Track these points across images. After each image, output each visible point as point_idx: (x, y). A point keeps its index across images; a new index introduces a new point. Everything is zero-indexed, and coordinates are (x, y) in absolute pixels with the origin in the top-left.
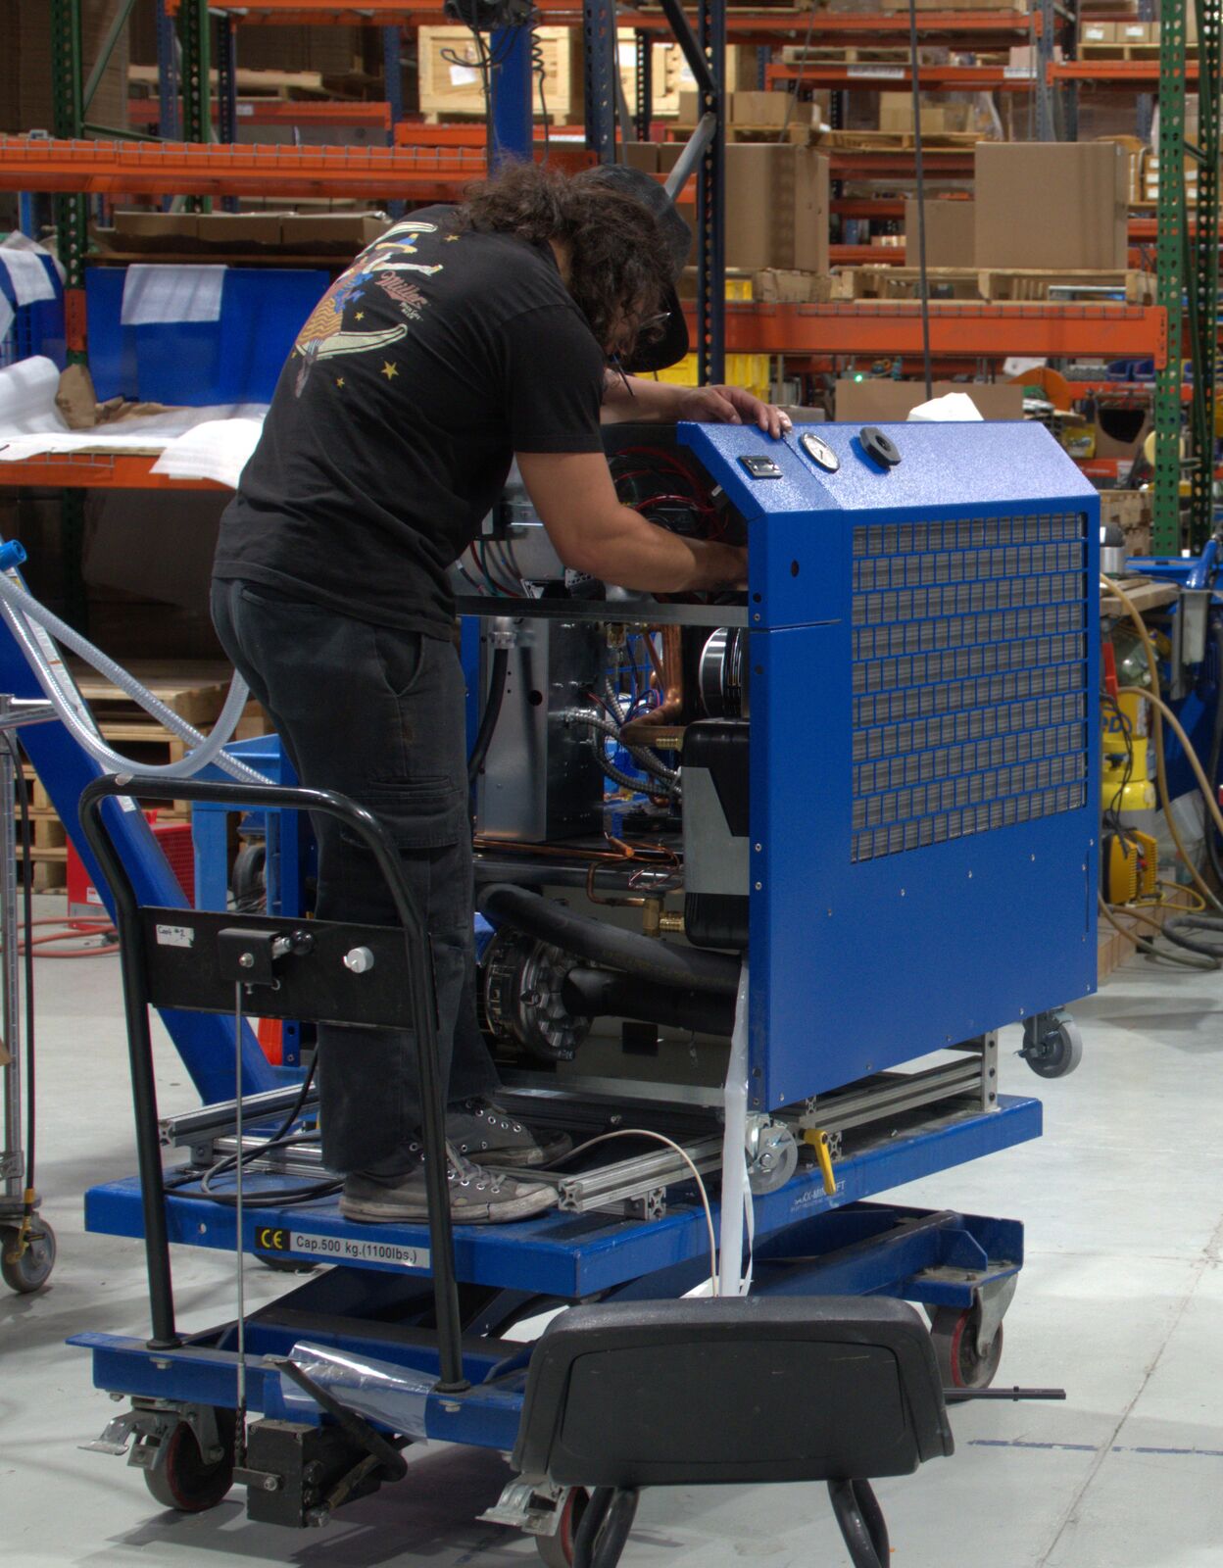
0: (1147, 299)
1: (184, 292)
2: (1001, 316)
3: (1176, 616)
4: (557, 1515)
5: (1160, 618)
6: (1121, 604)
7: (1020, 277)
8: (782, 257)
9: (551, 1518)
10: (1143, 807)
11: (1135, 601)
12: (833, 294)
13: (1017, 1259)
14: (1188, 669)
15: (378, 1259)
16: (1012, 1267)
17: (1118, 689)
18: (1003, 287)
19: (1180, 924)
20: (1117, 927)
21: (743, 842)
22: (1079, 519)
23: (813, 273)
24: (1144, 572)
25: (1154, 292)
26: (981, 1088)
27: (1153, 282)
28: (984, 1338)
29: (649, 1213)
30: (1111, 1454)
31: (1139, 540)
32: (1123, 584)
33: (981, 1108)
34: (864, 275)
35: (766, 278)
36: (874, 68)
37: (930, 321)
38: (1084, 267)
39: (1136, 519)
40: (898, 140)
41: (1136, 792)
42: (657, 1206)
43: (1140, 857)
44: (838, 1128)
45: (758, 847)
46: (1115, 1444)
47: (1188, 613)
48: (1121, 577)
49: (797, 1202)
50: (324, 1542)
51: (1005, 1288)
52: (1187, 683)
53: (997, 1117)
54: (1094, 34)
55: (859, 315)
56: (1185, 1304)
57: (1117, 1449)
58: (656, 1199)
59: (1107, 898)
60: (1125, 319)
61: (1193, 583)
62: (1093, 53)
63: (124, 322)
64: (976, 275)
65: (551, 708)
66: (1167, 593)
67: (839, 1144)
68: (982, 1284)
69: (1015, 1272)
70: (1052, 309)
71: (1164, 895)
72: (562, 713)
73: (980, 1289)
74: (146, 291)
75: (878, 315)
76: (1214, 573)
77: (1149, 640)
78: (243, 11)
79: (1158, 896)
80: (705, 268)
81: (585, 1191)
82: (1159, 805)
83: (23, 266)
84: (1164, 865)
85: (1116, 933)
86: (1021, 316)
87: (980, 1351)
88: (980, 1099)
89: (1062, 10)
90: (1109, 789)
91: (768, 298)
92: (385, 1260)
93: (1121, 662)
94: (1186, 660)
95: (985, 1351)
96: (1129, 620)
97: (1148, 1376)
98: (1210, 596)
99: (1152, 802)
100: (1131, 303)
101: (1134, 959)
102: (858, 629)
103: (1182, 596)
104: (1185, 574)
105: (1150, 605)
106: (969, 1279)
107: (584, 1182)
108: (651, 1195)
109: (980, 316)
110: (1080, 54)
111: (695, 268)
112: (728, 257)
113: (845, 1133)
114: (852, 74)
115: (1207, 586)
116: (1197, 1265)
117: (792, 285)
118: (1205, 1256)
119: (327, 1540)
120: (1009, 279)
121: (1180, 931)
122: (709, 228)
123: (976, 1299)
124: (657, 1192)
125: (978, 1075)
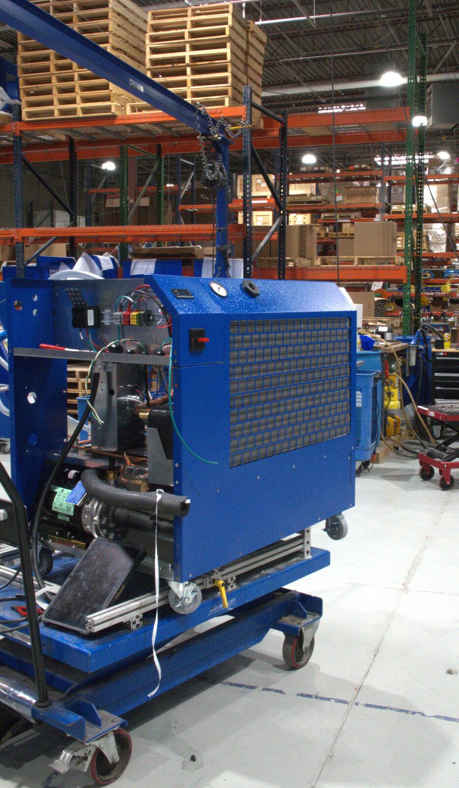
0: (402, 264)
1: (145, 266)
2: (361, 269)
3: (408, 353)
4: (88, 763)
5: (402, 353)
6: (390, 349)
7: (367, 259)
8: (302, 255)
9: (85, 764)
10: (397, 408)
11: (394, 349)
12: (315, 264)
13: (320, 613)
14: (411, 368)
15: (20, 639)
16: (318, 616)
17: (389, 374)
18: (362, 261)
19: (406, 443)
20: (387, 445)
21: (170, 461)
22: (348, 320)
23: (311, 259)
24: (399, 340)
25: (403, 263)
26: (303, 549)
27: (403, 260)
28: (306, 644)
29: (134, 627)
30: (354, 706)
31: (400, 331)
32: (391, 343)
33: (303, 557)
34: (324, 259)
35: (297, 260)
36: (343, 219)
37: (340, 271)
38: (384, 255)
39: (399, 325)
40: (346, 234)
41: (394, 403)
42: (137, 623)
43: (395, 423)
44: (234, 576)
45: (177, 465)
46: (357, 701)
47: (411, 352)
48: (391, 341)
49: (211, 611)
50: (14, 743)
51: (315, 625)
52: (410, 371)
53: (310, 560)
54: (395, 208)
55: (322, 269)
56: (392, 615)
57: (357, 704)
58: (136, 620)
59: (385, 435)
60: (395, 269)
61: (413, 343)
62: (394, 213)
63: (131, 274)
64: (354, 258)
65: (118, 396)
66: (405, 346)
67: (234, 582)
68: (304, 626)
69: (319, 618)
70: (374, 267)
71: (403, 434)
72: (124, 398)
73: (303, 628)
74: (136, 266)
75: (327, 269)
76: (419, 340)
77: (399, 361)
78: (197, 210)
79: (401, 434)
80: (280, 258)
81: (95, 623)
82: (401, 408)
83: (105, 260)
84: (402, 425)
85: (387, 447)
86: (366, 269)
87: (304, 650)
88: (303, 553)
89: (387, 202)
90: (386, 403)
91: (297, 265)
92: (22, 640)
93: (391, 366)
94: (410, 365)
95: (306, 650)
96: (392, 353)
97: (375, 655)
98: (418, 347)
99: (399, 407)
100: (397, 265)
101: (392, 454)
102: (234, 366)
103: (409, 347)
104: (410, 340)
105: (400, 349)
106: (298, 624)
107: (95, 619)
108: (134, 618)
109: (355, 269)
110: (391, 213)
111: (277, 258)
112: (286, 254)
113: (238, 577)
114: (338, 221)
115: (417, 344)
116: (400, 592)
117: (305, 262)
118: (403, 587)
119: (15, 742)
120: (363, 259)
121: (406, 446)
122: (281, 246)
123: (301, 632)
124: (138, 617)
125: (302, 543)
